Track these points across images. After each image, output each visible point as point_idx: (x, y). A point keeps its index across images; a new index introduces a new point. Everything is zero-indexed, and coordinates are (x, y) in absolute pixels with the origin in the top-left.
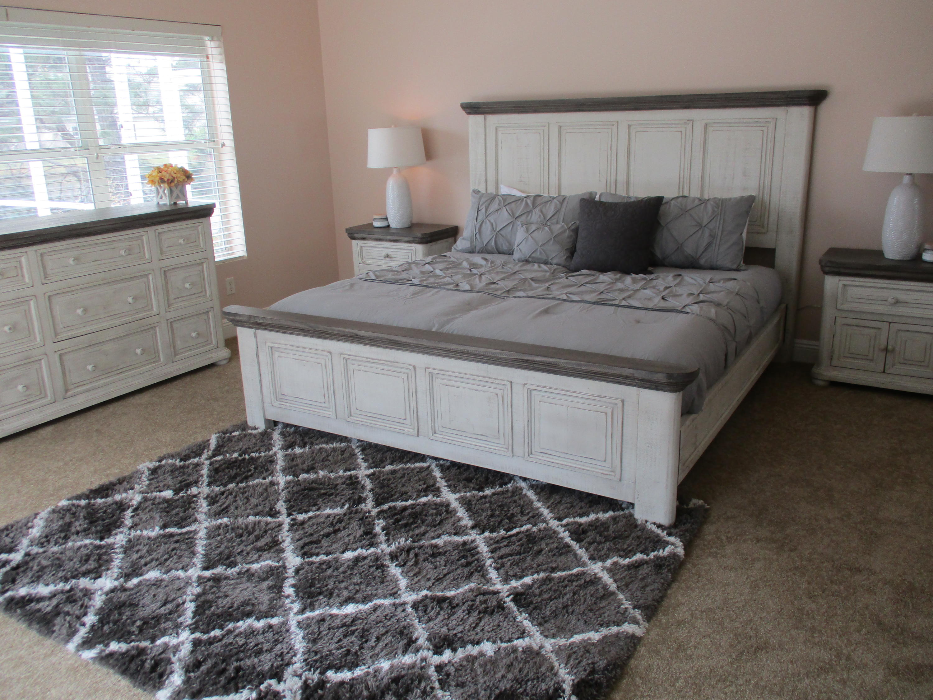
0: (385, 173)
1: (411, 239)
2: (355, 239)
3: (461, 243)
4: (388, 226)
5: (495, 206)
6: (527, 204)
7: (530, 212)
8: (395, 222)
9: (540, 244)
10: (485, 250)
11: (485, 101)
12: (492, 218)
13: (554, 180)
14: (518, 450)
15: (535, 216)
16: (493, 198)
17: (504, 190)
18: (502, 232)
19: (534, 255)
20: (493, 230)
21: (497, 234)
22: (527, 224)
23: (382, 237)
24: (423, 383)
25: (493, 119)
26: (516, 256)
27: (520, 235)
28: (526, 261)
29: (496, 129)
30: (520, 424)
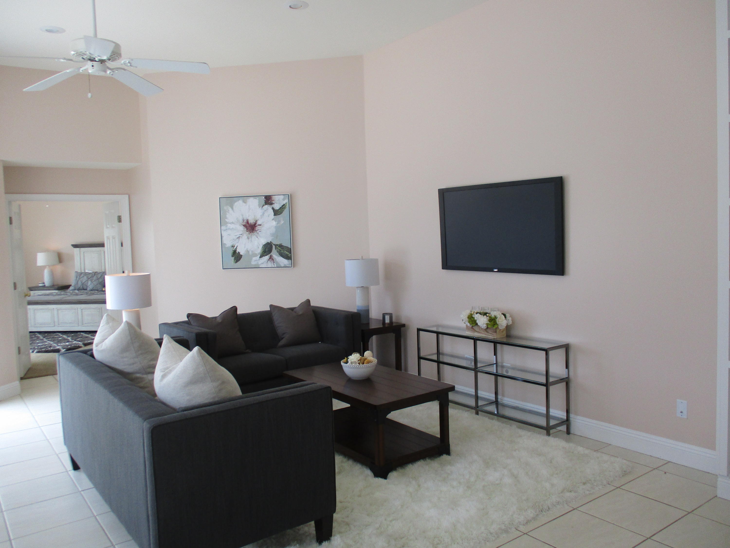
0: (43, 268)
1: (53, 289)
2: (32, 290)
3: (71, 288)
4: (45, 286)
5: (82, 275)
6: (92, 275)
7: (93, 277)
8: (47, 284)
9: (95, 285)
10: (79, 289)
11: (80, 243)
12: (81, 279)
13: (103, 268)
14: (80, 324)
15: (95, 278)
16: (81, 273)
17: (87, 271)
18: (84, 283)
19: (94, 288)
20: (82, 282)
21: (83, 284)
22: (91, 280)
23: (43, 289)
24: (55, 312)
25: (82, 249)
26: (88, 289)
27: (89, 283)
28: (91, 290)
29: (84, 252)
30: (80, 317)
